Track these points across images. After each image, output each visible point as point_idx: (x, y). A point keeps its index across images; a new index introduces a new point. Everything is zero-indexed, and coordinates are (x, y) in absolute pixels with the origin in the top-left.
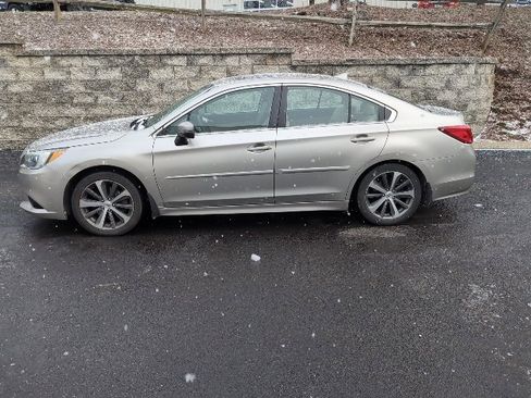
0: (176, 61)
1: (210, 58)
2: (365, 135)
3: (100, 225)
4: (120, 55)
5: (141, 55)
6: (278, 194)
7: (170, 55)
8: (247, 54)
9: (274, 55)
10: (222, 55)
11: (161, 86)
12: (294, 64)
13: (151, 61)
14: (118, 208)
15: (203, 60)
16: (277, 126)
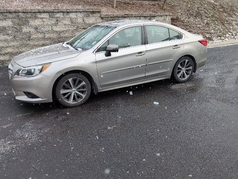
0: (43, 15)
1: (62, 14)
2: (176, 45)
3: (71, 102)
4: (10, 12)
5: (23, 12)
6: (147, 74)
7: (40, 12)
8: (80, 12)
9: (93, 12)
10: (68, 12)
11: (36, 28)
12: (102, 16)
13: (29, 15)
14: (80, 92)
15: (58, 15)
16: (145, 44)
